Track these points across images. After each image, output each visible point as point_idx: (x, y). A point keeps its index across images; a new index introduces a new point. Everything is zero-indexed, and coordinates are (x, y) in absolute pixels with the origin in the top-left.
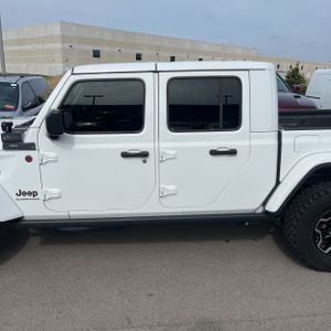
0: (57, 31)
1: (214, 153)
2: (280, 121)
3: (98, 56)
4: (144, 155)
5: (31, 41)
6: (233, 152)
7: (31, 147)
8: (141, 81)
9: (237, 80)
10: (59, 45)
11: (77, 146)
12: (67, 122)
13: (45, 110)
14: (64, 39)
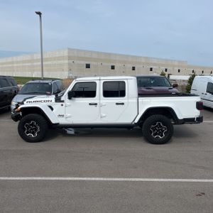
0: (66, 53)
1: (117, 104)
2: (139, 94)
3: (89, 67)
4: (96, 104)
5: (55, 59)
6: (123, 104)
7: (63, 101)
8: (95, 83)
9: (124, 82)
10: (66, 61)
11: (77, 101)
12: (74, 94)
13: (67, 91)
14: (70, 58)
